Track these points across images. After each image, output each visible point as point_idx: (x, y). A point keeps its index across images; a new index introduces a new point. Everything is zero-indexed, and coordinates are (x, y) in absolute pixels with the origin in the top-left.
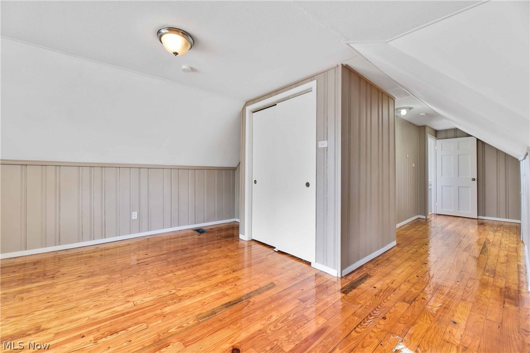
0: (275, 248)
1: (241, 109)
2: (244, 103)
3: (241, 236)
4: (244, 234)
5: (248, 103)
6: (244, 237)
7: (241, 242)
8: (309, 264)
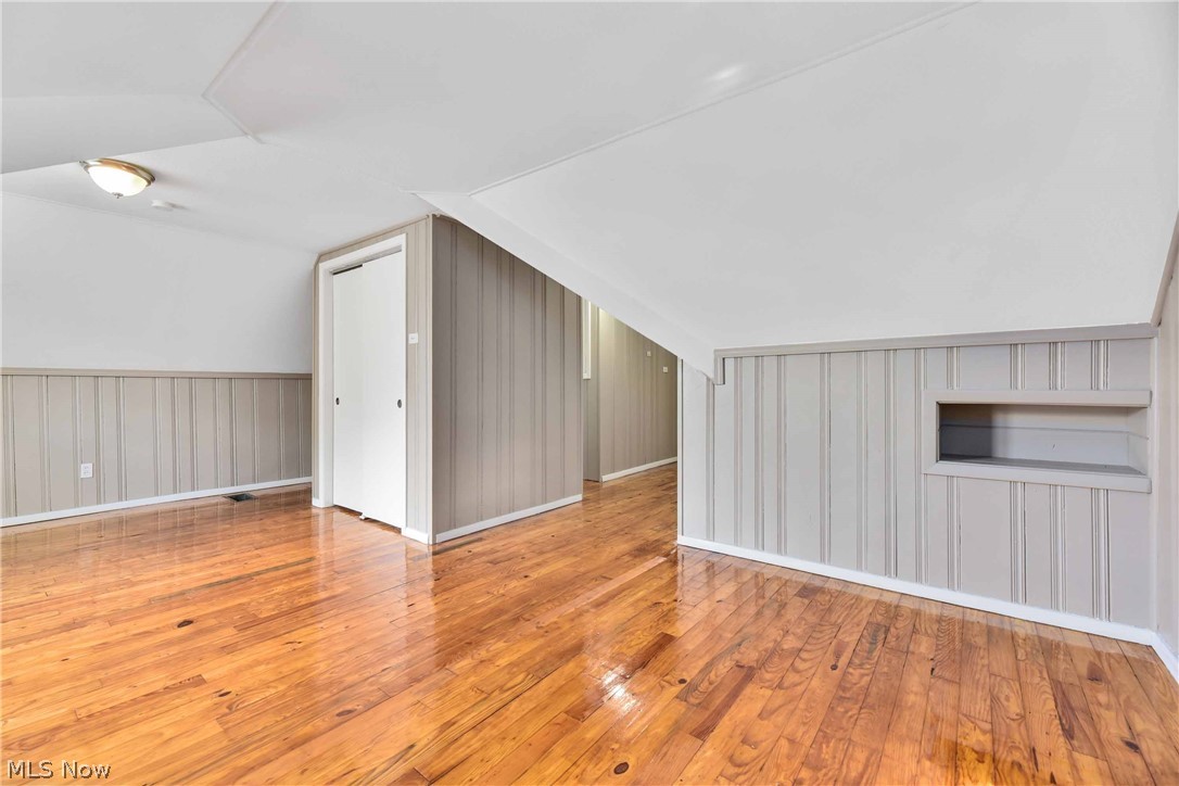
0: (361, 514)
1: (312, 267)
2: (316, 258)
3: (315, 502)
4: (318, 497)
5: (322, 257)
6: (318, 502)
7: (314, 511)
8: (398, 530)
